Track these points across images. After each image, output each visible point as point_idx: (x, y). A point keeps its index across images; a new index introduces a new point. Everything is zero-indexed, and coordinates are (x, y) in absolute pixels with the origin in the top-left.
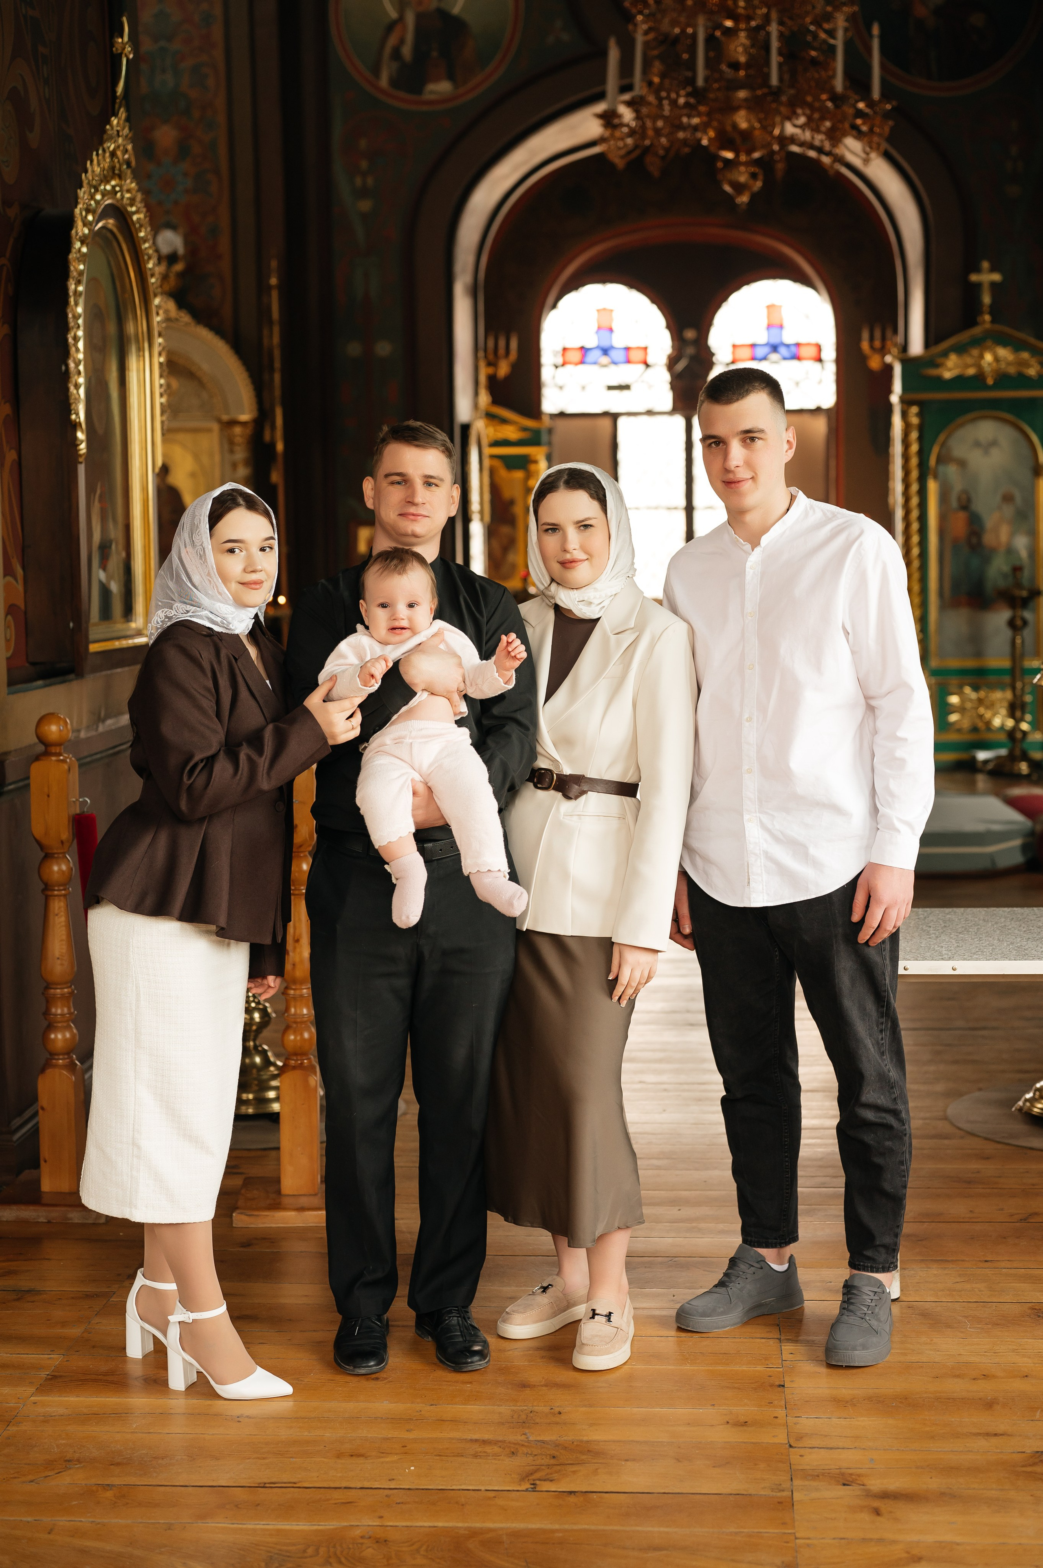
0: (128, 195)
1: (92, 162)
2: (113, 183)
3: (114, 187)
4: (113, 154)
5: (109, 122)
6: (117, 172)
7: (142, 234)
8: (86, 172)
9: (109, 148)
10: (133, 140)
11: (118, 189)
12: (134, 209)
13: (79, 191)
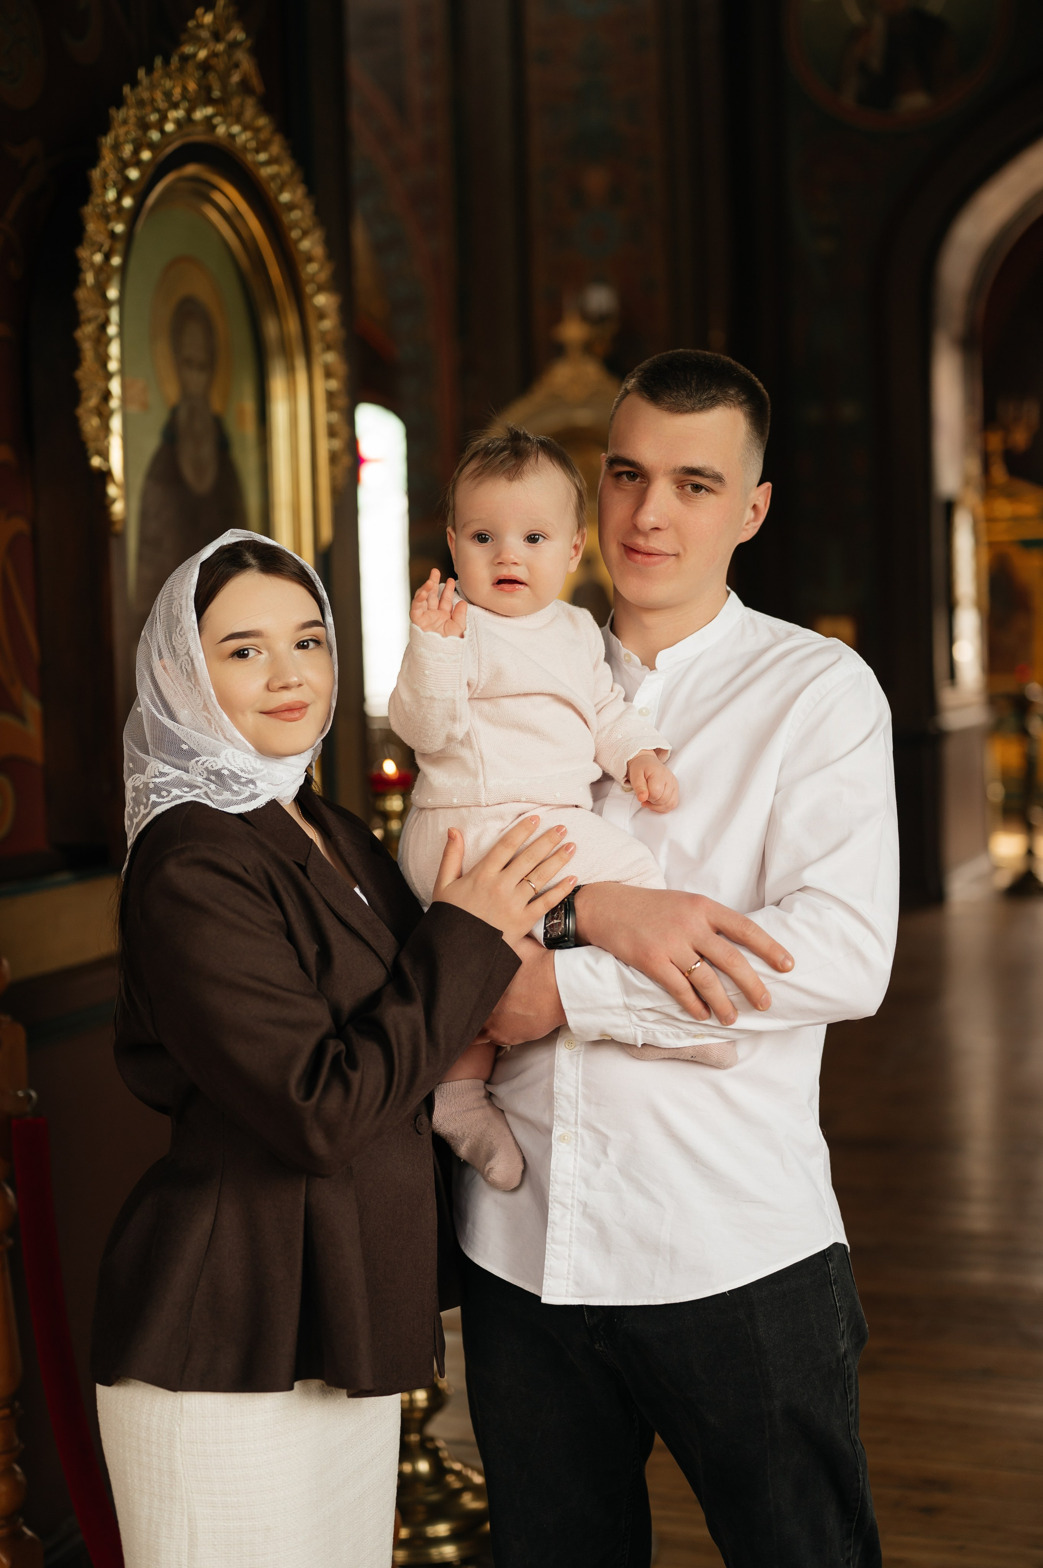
0: (247, 135)
1: (150, 71)
2: (209, 111)
3: (208, 119)
4: (205, 67)
5: (193, 16)
6: (216, 94)
7: (285, 197)
8: (134, 83)
9: (194, 55)
10: (255, 52)
11: (217, 120)
12: (263, 157)
13: (113, 112)
